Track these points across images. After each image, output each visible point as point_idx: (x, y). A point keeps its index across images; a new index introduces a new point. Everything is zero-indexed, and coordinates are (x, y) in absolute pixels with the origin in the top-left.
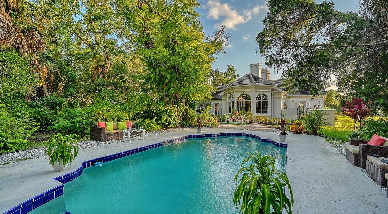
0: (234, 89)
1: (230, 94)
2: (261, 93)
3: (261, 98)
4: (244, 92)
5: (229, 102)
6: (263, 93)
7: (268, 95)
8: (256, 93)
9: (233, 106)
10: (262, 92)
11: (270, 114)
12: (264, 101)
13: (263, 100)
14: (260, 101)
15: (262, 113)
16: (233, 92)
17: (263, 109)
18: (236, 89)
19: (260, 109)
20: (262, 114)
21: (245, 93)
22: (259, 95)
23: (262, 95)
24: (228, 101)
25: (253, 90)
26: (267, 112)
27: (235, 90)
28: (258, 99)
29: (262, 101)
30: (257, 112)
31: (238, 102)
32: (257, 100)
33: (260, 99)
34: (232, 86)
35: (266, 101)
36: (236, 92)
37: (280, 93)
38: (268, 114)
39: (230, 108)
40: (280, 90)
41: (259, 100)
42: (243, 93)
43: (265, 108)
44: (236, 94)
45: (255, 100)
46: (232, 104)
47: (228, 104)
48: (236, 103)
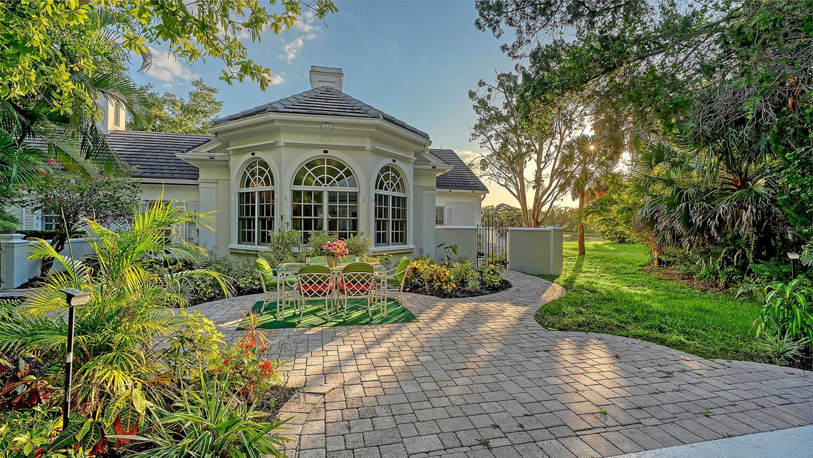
0: (277, 131)
1: (249, 156)
2: (389, 161)
3: (388, 184)
4: (326, 152)
5: (241, 194)
6: (397, 162)
7: (408, 172)
9: (268, 210)
10: (394, 159)
11: (410, 245)
12: (397, 194)
13: (394, 190)
14: (386, 193)
16: (272, 147)
17: (392, 229)
18: (289, 131)
20: (391, 247)
21: (329, 153)
22: (382, 171)
23: (391, 173)
24: (236, 188)
25: (368, 144)
26: (403, 238)
27: (283, 139)
28: (381, 188)
29: (392, 197)
30: (378, 239)
31: (296, 195)
32: (378, 191)
33: (386, 189)
34: (273, 117)
35: (401, 195)
36: (288, 145)
38: (406, 243)
39: (245, 222)
40: (434, 161)
41: (383, 192)
42: (320, 152)
43: (397, 222)
44: (285, 153)
45: (374, 191)
46: (261, 201)
47: (232, 205)
48: (289, 196)
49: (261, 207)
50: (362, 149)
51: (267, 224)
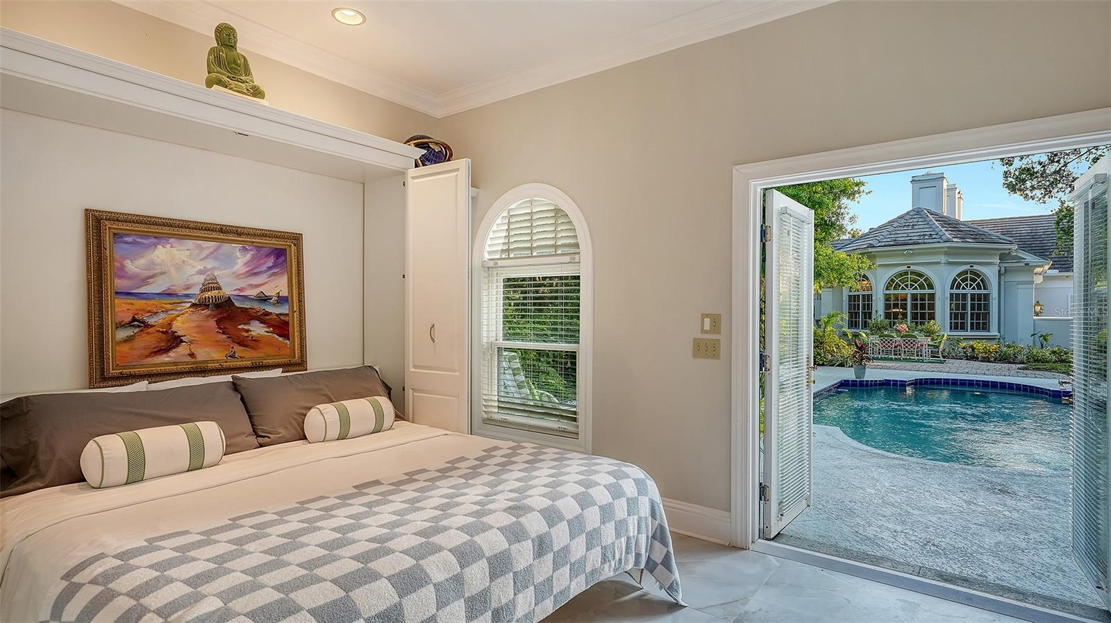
2: (967, 267)
3: (966, 285)
4: (908, 268)
6: (976, 267)
7: (990, 273)
8: (950, 268)
9: (869, 306)
10: (972, 264)
11: (994, 332)
12: (977, 291)
13: (974, 288)
14: (964, 291)
15: (971, 329)
17: (972, 319)
18: (881, 257)
19: (962, 318)
20: (969, 333)
21: (912, 268)
22: (959, 275)
23: (969, 275)
24: (847, 293)
25: (943, 259)
26: (986, 327)
27: (878, 261)
28: (958, 288)
29: (971, 294)
30: (954, 327)
31: (887, 298)
32: (955, 291)
33: (964, 288)
34: (870, 250)
35: (982, 291)
36: (880, 266)
37: (1028, 268)
38: (989, 331)
39: (853, 315)
40: (1029, 258)
41: (961, 291)
42: (905, 268)
43: (978, 315)
44: (880, 271)
45: (948, 292)
46: (864, 301)
47: (844, 303)
48: (882, 297)
49: (864, 305)
50: (939, 263)
51: (868, 315)
